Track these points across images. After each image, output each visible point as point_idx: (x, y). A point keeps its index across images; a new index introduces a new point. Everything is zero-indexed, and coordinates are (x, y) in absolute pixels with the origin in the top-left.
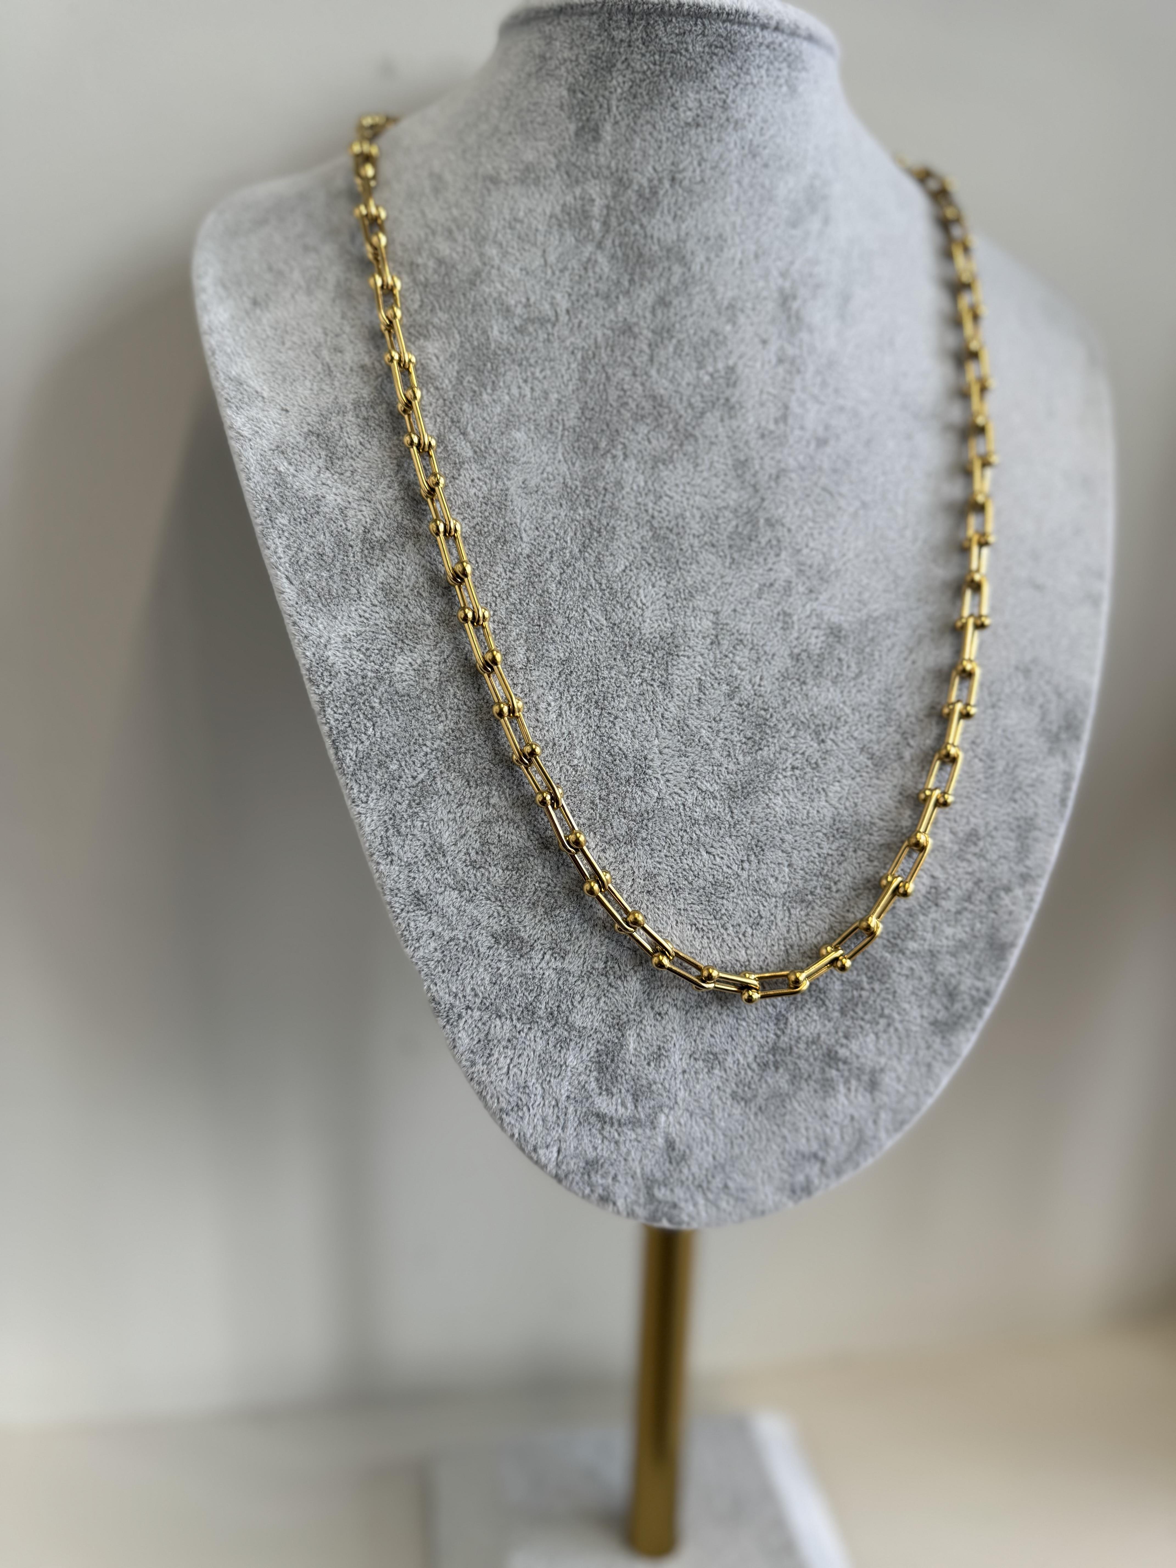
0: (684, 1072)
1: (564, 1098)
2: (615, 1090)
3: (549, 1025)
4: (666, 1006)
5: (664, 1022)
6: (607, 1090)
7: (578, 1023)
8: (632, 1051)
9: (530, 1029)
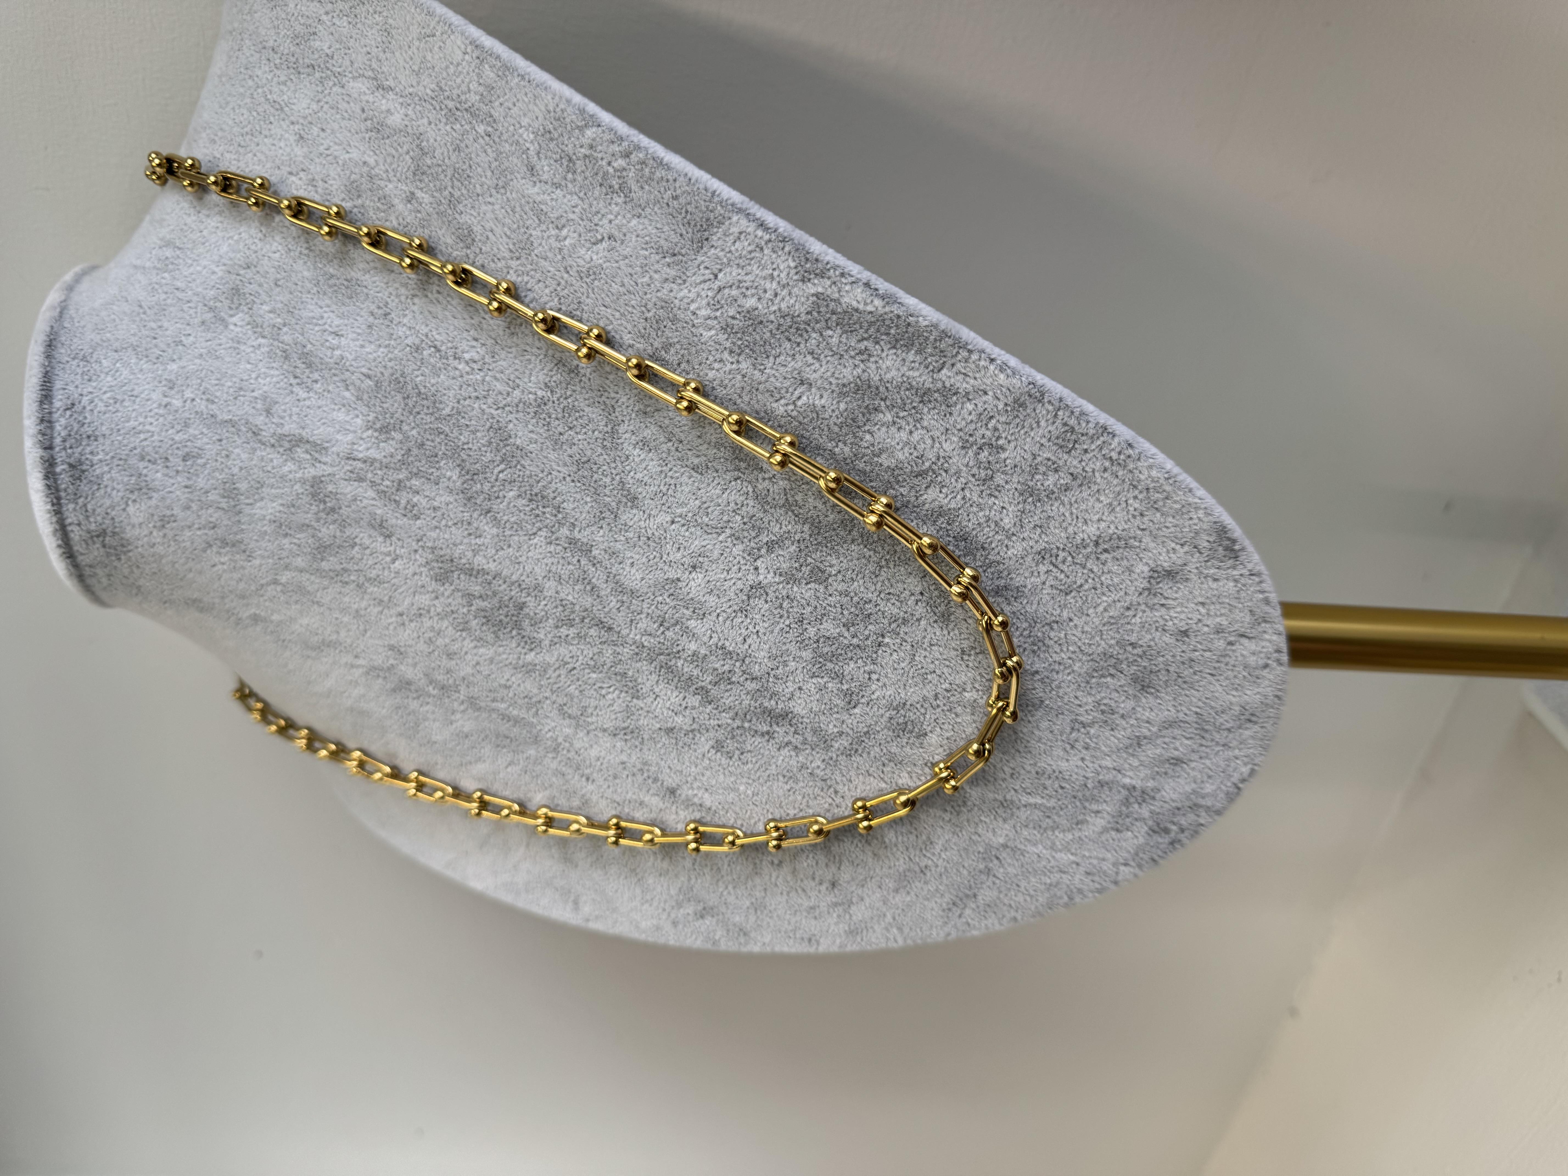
0: (1083, 759)
1: (1072, 858)
2: (1080, 818)
3: (996, 862)
4: (1006, 769)
5: (1022, 772)
6: (1077, 824)
7: (1001, 840)
8: (1044, 801)
9: (994, 876)
